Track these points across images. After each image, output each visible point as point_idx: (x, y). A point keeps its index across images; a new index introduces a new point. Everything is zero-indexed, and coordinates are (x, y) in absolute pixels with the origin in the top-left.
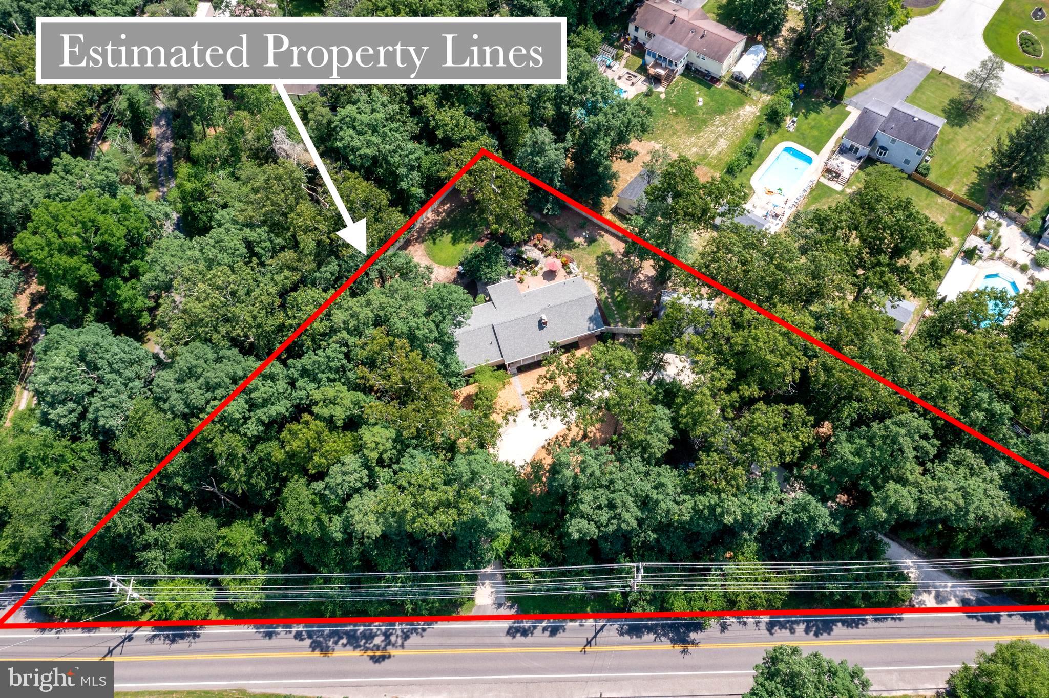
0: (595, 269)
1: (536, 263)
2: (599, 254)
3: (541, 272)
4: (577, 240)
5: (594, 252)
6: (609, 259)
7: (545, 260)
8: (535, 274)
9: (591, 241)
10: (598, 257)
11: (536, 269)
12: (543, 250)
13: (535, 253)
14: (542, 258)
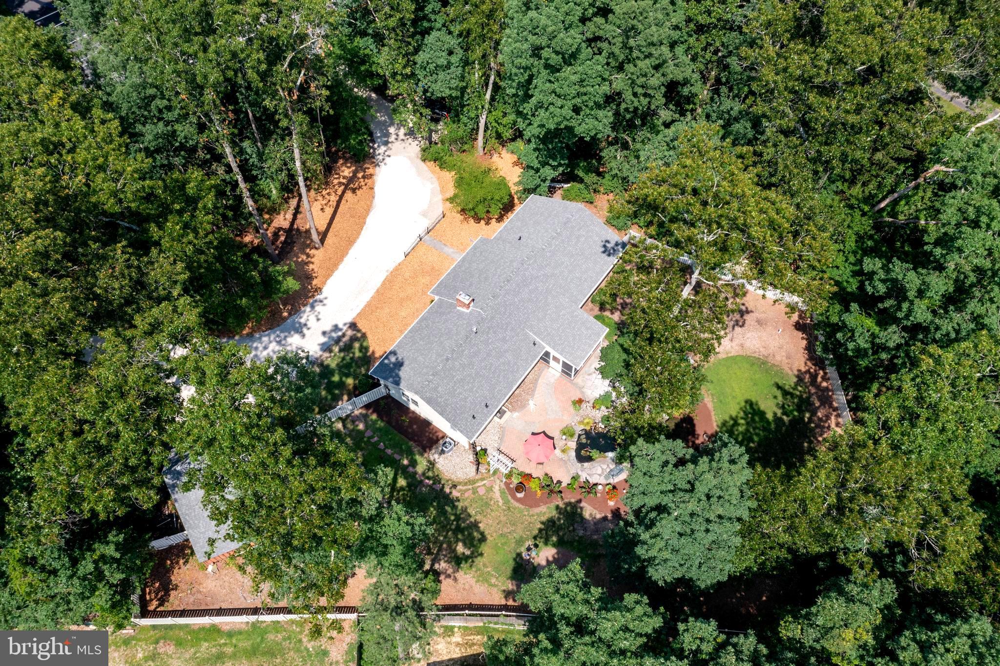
0: (472, 511)
1: (583, 455)
3: (559, 442)
5: (498, 547)
6: (460, 549)
7: (573, 472)
8: (566, 432)
10: (483, 540)
11: (572, 443)
12: (591, 487)
13: (600, 475)
14: (580, 473)
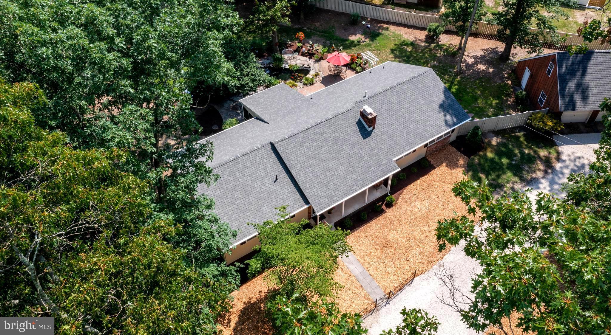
1: (305, 71)
2: (392, 46)
3: (318, 80)
4: (353, 38)
5: (385, 46)
6: (409, 49)
7: (317, 65)
8: (311, 83)
9: (373, 35)
10: (392, 51)
11: (310, 76)
12: (310, 55)
13: (299, 59)
14: (312, 63)
